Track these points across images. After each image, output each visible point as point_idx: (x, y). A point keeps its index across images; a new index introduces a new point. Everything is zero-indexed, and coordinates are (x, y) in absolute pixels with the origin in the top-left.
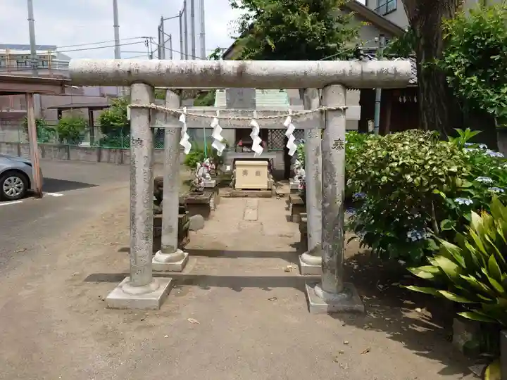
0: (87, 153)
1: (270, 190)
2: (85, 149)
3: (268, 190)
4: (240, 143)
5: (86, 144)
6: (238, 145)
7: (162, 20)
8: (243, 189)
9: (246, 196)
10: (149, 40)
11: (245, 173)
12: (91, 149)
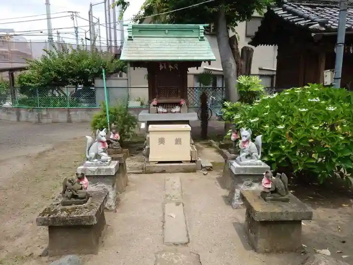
0: (8, 113)
1: (194, 161)
2: (7, 109)
3: (191, 161)
4: (155, 102)
5: (8, 104)
6: (151, 105)
7: (91, 6)
8: (160, 162)
9: (163, 172)
10: (74, 14)
11: (162, 141)
12: (11, 109)
